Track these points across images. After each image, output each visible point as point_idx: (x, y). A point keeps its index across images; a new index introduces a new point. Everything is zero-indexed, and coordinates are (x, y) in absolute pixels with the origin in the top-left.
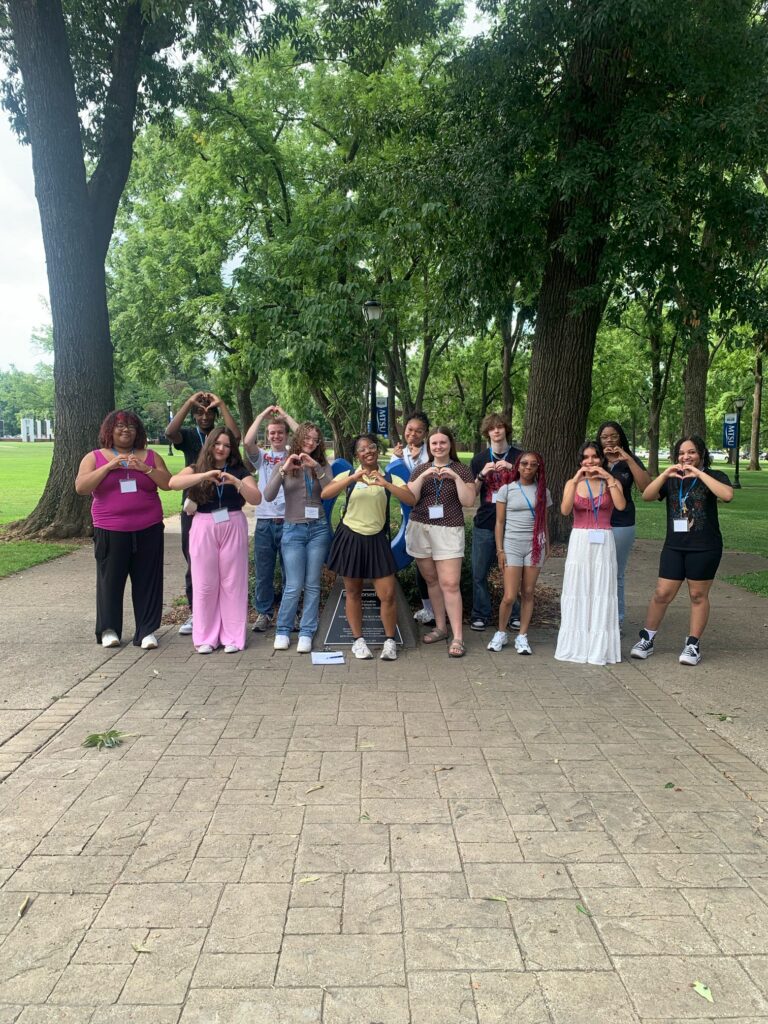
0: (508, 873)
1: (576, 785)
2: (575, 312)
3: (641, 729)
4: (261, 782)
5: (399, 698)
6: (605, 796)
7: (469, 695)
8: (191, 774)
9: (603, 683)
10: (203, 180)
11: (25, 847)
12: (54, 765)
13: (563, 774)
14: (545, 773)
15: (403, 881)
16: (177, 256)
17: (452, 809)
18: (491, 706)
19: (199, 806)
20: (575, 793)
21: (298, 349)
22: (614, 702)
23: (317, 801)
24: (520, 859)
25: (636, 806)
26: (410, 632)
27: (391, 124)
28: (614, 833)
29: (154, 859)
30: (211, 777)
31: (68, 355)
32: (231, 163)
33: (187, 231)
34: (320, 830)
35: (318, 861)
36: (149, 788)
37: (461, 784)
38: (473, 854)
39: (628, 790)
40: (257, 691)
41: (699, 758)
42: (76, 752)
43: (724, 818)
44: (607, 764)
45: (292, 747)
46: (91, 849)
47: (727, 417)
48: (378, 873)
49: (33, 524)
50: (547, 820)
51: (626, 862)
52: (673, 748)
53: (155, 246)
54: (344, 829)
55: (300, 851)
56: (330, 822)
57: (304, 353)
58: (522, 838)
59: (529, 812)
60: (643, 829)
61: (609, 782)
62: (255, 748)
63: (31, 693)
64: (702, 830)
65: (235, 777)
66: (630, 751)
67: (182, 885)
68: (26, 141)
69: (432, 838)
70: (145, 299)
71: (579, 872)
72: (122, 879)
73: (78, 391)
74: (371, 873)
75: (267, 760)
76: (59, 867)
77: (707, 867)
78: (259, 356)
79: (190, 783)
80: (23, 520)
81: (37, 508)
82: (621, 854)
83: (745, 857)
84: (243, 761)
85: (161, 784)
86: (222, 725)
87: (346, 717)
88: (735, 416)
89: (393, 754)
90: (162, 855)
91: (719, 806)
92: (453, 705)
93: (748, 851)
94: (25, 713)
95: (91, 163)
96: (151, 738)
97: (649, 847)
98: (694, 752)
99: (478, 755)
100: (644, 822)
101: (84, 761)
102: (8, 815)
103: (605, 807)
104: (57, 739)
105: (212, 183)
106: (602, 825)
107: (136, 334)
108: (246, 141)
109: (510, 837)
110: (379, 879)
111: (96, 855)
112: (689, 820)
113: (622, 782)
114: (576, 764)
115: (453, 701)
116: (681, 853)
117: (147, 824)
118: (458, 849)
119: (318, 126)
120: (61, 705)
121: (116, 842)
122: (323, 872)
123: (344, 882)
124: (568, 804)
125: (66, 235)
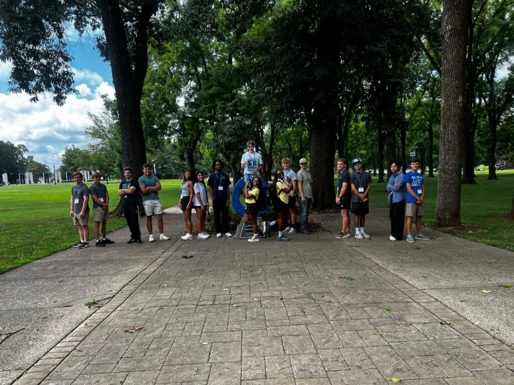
0: (290, 269)
1: (310, 258)
10: (169, 62)
15: (266, 271)
17: (278, 263)
19: (214, 265)
24: (293, 268)
27: (252, 48)
28: (317, 264)
29: (207, 272)
32: (182, 55)
38: (282, 268)
39: (324, 258)
40: (222, 248)
46: (192, 271)
47: (411, 153)
48: (260, 270)
49: (119, 211)
50: (301, 263)
51: (318, 267)
58: (294, 265)
59: (297, 262)
61: (319, 257)
63: (155, 252)
64: (339, 262)
65: (222, 261)
70: (146, 116)
86: (214, 254)
91: (345, 259)
94: (157, 255)
97: (324, 265)
100: (325, 262)
102: (168, 268)
103: (316, 261)
106: (314, 263)
108: (188, 45)
109: (291, 265)
112: (336, 261)
114: (311, 255)
116: (332, 265)
118: (278, 267)
120: (166, 253)
121: (198, 270)
124: (307, 261)
125: (126, 98)
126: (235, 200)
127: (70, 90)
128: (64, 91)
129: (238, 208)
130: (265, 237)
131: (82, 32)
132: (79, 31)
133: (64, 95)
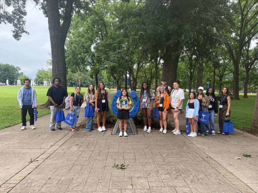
0: (161, 189)
1: (176, 168)
2: (173, 57)
3: (191, 155)
4: (101, 166)
5: (133, 146)
6: (183, 171)
7: (150, 146)
8: (84, 164)
9: (181, 144)
10: (87, 26)
11: (44, 182)
12: (51, 162)
13: (173, 165)
14: (169, 165)
15: (136, 191)
16: (81, 44)
17: (147, 174)
18: (155, 149)
19: (86, 172)
20: (176, 170)
21: (109, 65)
22: (184, 148)
23: (114, 171)
24: (163, 186)
25: (191, 173)
26: (135, 131)
27: (131, 14)
28: (186, 180)
29: (75, 185)
30: (89, 165)
31: (55, 66)
32: (94, 22)
33: (83, 38)
34: (115, 178)
35: (115, 186)
36: (73, 168)
37: (149, 168)
38: (152, 185)
39: (189, 169)
40: (99, 144)
41: (205, 162)
42: (56, 159)
43: (212, 176)
44: (183, 163)
45: (108, 158)
46: (60, 182)
47: (207, 82)
48: (129, 189)
49: (46, 105)
50: (169, 176)
51: (189, 187)
52: (198, 159)
53: (75, 42)
54: (121, 178)
55: (110, 184)
56: (118, 176)
57: (111, 66)
58: (164, 181)
59: (165, 174)
60: (192, 179)
61: (184, 167)
62: (99, 158)
63: (46, 145)
64: (207, 179)
65: (95, 165)
66: (188, 160)
67: (82, 192)
68: (47, 16)
69: (142, 181)
71: (178, 189)
72: (67, 190)
73: (58, 74)
74: (128, 189)
75: (102, 161)
76: (52, 187)
77: (208, 188)
78: (100, 66)
79: (84, 167)
80: (44, 104)
81: (47, 102)
82: (188, 185)
83: (217, 186)
84: (96, 161)
85: (77, 167)
86: (91, 152)
87: (121, 151)
88: (209, 82)
89: (132, 160)
90: (77, 184)
91: (210, 173)
92: (146, 148)
93: (218, 184)
94: (44, 149)
95: (62, 22)
96: (74, 156)
97: (194, 183)
98: (204, 160)
99: (152, 160)
100: (193, 177)
101: (58, 161)
102: (40, 174)
103: (183, 173)
104: (52, 156)
105: (89, 27)
106: (183, 178)
107: (72, 62)
108: (97, 18)
109: (161, 181)
110: (130, 191)
111: (61, 184)
112: (203, 177)
113: (187, 167)
114: (176, 163)
115: (146, 147)
116: (202, 185)
117: (74, 176)
118: (149, 183)
119: (114, 15)
120: (53, 148)
121: (66, 181)
122: (116, 189)
123: (121, 191)
124: (174, 173)
125: (55, 38)
126: (114, 105)
127: (24, 31)
128: (20, 32)
129: (116, 111)
130: (133, 134)
131: (37, 3)
132: (36, 2)
133: (20, 34)
